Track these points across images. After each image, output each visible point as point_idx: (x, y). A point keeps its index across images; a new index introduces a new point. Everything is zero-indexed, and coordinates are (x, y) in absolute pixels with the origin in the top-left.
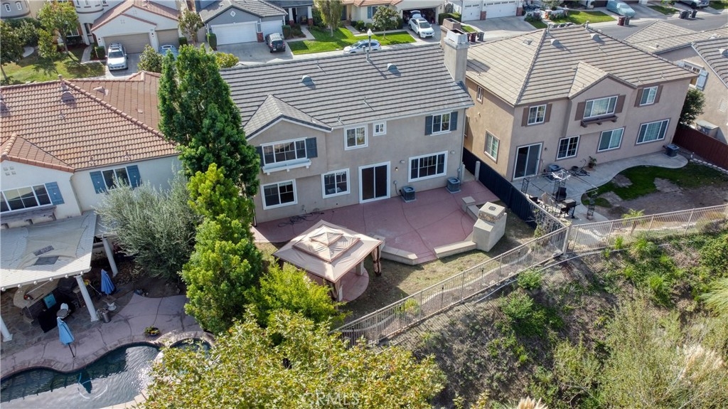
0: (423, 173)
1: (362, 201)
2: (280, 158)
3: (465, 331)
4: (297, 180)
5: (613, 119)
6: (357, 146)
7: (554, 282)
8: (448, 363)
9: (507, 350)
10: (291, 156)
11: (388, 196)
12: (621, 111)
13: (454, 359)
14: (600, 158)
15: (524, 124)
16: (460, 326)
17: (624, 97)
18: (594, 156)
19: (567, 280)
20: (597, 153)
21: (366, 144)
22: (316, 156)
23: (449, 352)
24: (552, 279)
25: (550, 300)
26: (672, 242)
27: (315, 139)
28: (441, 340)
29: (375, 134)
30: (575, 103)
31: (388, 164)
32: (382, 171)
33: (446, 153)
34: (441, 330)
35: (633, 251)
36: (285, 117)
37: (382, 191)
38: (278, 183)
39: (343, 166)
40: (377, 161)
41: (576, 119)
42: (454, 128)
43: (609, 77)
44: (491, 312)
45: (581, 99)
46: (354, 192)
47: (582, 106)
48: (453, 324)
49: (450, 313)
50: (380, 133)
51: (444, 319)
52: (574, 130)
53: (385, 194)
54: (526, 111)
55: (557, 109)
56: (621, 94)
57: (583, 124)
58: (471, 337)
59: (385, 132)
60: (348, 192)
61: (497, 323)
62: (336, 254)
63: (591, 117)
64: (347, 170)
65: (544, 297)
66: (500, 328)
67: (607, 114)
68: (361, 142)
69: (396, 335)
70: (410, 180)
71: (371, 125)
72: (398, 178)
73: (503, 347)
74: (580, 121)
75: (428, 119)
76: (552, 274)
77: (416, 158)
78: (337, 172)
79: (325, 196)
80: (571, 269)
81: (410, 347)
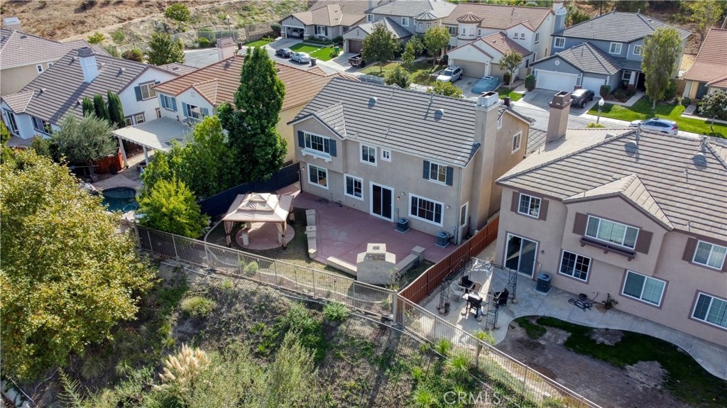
0: (422, 215)
1: (372, 213)
2: (315, 147)
4: (329, 170)
5: (630, 255)
6: (368, 162)
7: (355, 330)
10: (321, 148)
11: (392, 220)
13: (228, 311)
14: (624, 303)
15: (514, 209)
17: (651, 234)
18: (615, 296)
19: (367, 338)
21: (376, 164)
22: (336, 156)
24: (357, 328)
25: (335, 339)
27: (335, 141)
29: (382, 158)
30: (572, 210)
31: (392, 190)
32: (387, 194)
33: (442, 204)
35: (449, 365)
36: (315, 116)
37: (387, 212)
38: (317, 166)
39: (359, 175)
40: (384, 184)
41: (575, 231)
42: (450, 182)
43: (622, 197)
44: (284, 308)
45: (582, 209)
46: (367, 202)
47: (581, 220)
48: (254, 293)
49: (261, 287)
50: (386, 159)
51: (254, 287)
53: (390, 217)
54: (515, 196)
55: (555, 210)
56: (645, 229)
58: (254, 310)
59: (389, 160)
60: (362, 199)
61: (279, 317)
63: (596, 238)
64: (362, 180)
66: (277, 321)
67: (622, 246)
68: (372, 160)
69: (222, 274)
70: (410, 215)
71: (379, 149)
72: (401, 208)
73: (264, 333)
74: (580, 237)
75: (426, 163)
76: (363, 324)
77: (415, 196)
78: (355, 178)
79: (346, 194)
80: (383, 334)
81: (216, 284)
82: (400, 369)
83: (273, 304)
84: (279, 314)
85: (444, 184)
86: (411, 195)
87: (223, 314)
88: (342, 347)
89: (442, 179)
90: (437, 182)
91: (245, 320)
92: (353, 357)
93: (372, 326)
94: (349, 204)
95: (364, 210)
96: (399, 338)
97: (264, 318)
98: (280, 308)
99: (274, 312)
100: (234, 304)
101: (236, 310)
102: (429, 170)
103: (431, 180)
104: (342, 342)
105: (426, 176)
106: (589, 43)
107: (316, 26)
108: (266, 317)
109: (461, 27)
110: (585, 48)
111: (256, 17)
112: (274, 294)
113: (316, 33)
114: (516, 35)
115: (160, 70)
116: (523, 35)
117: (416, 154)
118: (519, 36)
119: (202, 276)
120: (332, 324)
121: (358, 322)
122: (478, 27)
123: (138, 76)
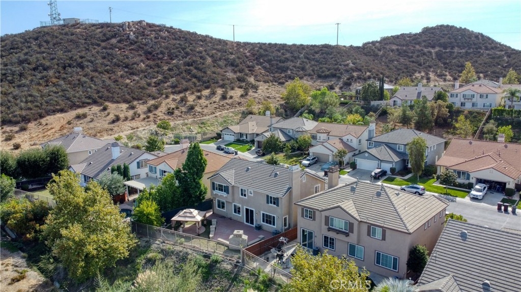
0: (267, 222)
1: (245, 223)
2: (220, 190)
4: (226, 201)
5: (348, 235)
6: (243, 197)
7: (224, 267)
10: (222, 190)
11: (254, 225)
12: (353, 232)
15: (303, 216)
16: (181, 254)
17: (353, 224)
19: (229, 270)
20: (348, 255)
21: (247, 197)
22: (229, 194)
25: (214, 270)
27: (228, 187)
28: (172, 252)
29: (249, 194)
30: (323, 215)
31: (254, 210)
32: (252, 213)
33: (275, 216)
34: (176, 250)
36: (220, 174)
37: (252, 222)
38: (220, 200)
39: (239, 203)
40: (250, 207)
41: (325, 225)
42: (278, 205)
43: (340, 207)
45: (327, 213)
46: (243, 216)
47: (327, 218)
48: (181, 252)
49: (184, 249)
50: (251, 195)
51: (181, 249)
52: (325, 231)
54: (303, 209)
55: (318, 215)
59: (252, 195)
60: (241, 216)
63: (334, 227)
64: (241, 206)
65: (214, 268)
67: (344, 230)
68: (245, 195)
69: (168, 243)
70: (262, 222)
71: (248, 190)
72: (258, 219)
74: (328, 227)
75: (268, 196)
76: (227, 264)
77: (264, 213)
78: (237, 205)
79: (234, 213)
80: (236, 268)
81: (164, 248)
82: (240, 281)
83: (189, 256)
85: (275, 206)
86: (262, 212)
89: (274, 203)
90: (273, 205)
92: (221, 278)
93: (232, 265)
94: (235, 218)
95: (242, 221)
96: (242, 270)
102: (269, 199)
103: (270, 204)
104: (217, 272)
105: (268, 203)
106: (386, 145)
107: (241, 133)
109: (319, 135)
110: (383, 147)
111: (208, 128)
112: (190, 252)
113: (241, 137)
114: (348, 140)
115: (151, 154)
116: (351, 140)
117: (263, 192)
118: (349, 141)
120: (214, 264)
122: (328, 135)
123: (139, 156)
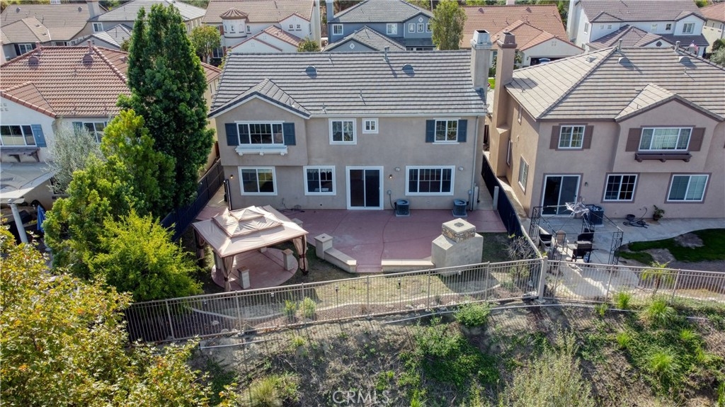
0: (424, 188)
1: (349, 207)
2: (256, 139)
3: (355, 351)
4: (278, 167)
5: (685, 158)
6: (343, 142)
7: (508, 327)
8: (314, 380)
9: (401, 388)
10: (267, 139)
11: (381, 207)
12: (699, 149)
13: (323, 377)
14: (670, 210)
15: (553, 146)
16: (351, 344)
17: (703, 130)
18: (661, 206)
19: (529, 329)
20: (666, 202)
21: (355, 142)
22: (294, 144)
23: (321, 369)
24: (507, 323)
25: (493, 347)
26: (711, 317)
27: (293, 124)
28: (318, 352)
29: (365, 131)
30: (625, 128)
31: (381, 169)
32: (373, 177)
33: (453, 168)
34: (323, 340)
35: (643, 316)
36: (259, 94)
37: (373, 200)
38: (257, 168)
39: (328, 162)
40: (367, 164)
41: (628, 149)
42: (463, 138)
43: (676, 99)
44: (401, 339)
45: (634, 123)
46: (340, 194)
47: (635, 135)
48: (343, 338)
49: (347, 326)
50: (370, 131)
51: (336, 330)
52: (624, 164)
53: (378, 205)
54: (555, 130)
55: (601, 133)
56: (698, 126)
57: (639, 158)
58: (360, 359)
59: (376, 131)
60: (334, 193)
61: (402, 353)
62: (244, 231)
63: (650, 150)
64: (332, 168)
65: (486, 342)
66: (404, 360)
67: (676, 150)
68: (349, 138)
69: (268, 332)
70: (408, 193)
71: (359, 119)
72: (393, 188)
73: (398, 383)
74: (633, 153)
75: (430, 124)
76: (510, 317)
77: (415, 167)
78: (322, 168)
79: (307, 193)
80: (541, 317)
81: (274, 349)
82: (594, 345)
83: (381, 341)
84: (399, 350)
85: (455, 142)
86: (408, 168)
87: (316, 385)
88: (510, 354)
89: (451, 136)
90: (446, 142)
91: (357, 379)
93: (521, 313)
94: (313, 205)
95: (339, 206)
96: (562, 314)
97: (383, 365)
98: (395, 342)
99: (391, 349)
100: (326, 364)
101: (335, 371)
102: (434, 130)
103: (437, 142)
105: (430, 138)
108: (384, 361)
109: (228, 24)
112: (374, 327)
114: (291, 27)
116: (298, 26)
118: (295, 27)
119: (242, 347)
120: (475, 331)
121: (503, 316)
